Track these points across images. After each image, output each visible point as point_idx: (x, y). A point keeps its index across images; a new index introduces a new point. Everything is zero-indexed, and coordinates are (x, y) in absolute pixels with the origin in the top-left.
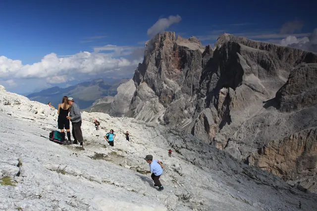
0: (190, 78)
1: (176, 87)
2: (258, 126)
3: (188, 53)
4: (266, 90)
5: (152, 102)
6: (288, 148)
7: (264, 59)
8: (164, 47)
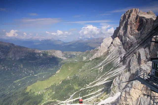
0: (143, 35)
1: (134, 40)
3: (144, 20)
5: (119, 48)
8: (130, 17)
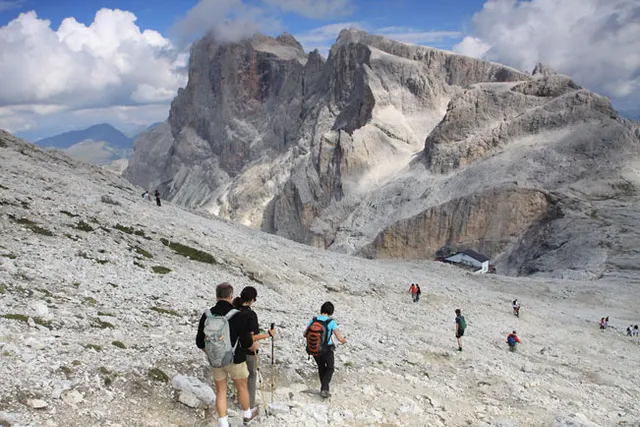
0: (278, 116)
1: (252, 135)
2: (390, 202)
3: (274, 65)
4: (414, 136)
5: (204, 166)
6: (423, 234)
7: (413, 77)
